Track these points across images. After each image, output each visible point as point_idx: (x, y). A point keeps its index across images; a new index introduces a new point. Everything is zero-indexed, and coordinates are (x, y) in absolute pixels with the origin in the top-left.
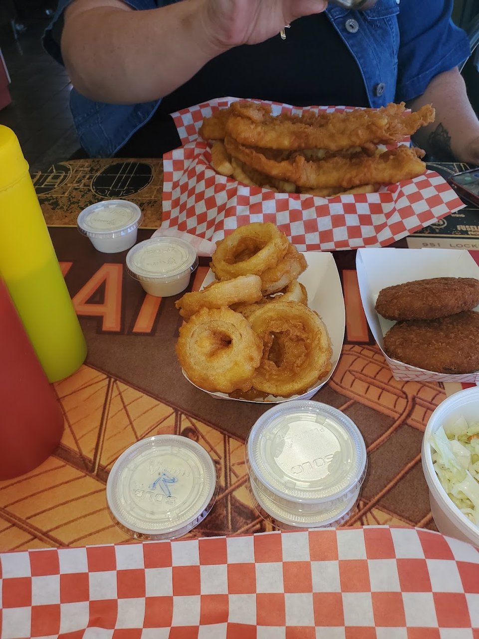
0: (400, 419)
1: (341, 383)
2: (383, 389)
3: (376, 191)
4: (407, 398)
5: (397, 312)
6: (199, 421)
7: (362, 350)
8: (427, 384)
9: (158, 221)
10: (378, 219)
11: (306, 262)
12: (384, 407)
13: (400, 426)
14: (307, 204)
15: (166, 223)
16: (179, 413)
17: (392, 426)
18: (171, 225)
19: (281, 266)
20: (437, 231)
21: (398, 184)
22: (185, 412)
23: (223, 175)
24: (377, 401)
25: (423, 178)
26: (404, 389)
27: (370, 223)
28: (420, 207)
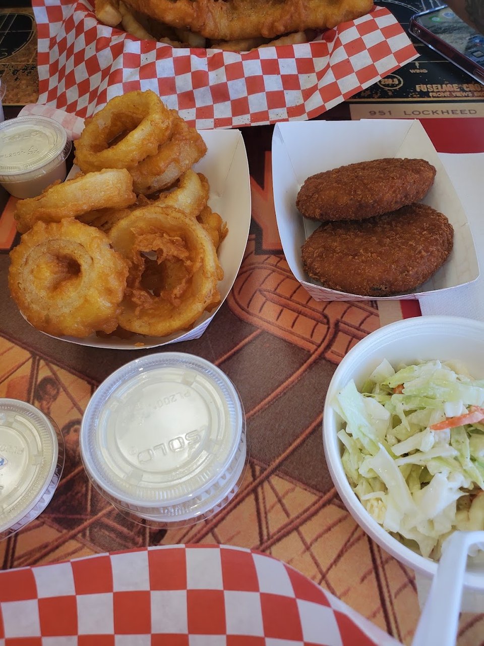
0: (317, 353)
1: (248, 307)
2: (300, 313)
3: (307, 40)
4: (328, 323)
5: (318, 211)
6: (62, 368)
7: (279, 262)
8: (357, 303)
9: (34, 94)
10: (307, 81)
11: (205, 144)
12: (298, 336)
13: (315, 362)
14: (215, 63)
15: (44, 97)
16: (38, 358)
17: (305, 362)
18: (50, 99)
19: (166, 153)
20: (390, 93)
21: (335, 28)
22: (44, 356)
23: (106, 25)
24: (290, 329)
25: (368, 17)
26: (326, 312)
27: (297, 87)
28: (361, 60)
